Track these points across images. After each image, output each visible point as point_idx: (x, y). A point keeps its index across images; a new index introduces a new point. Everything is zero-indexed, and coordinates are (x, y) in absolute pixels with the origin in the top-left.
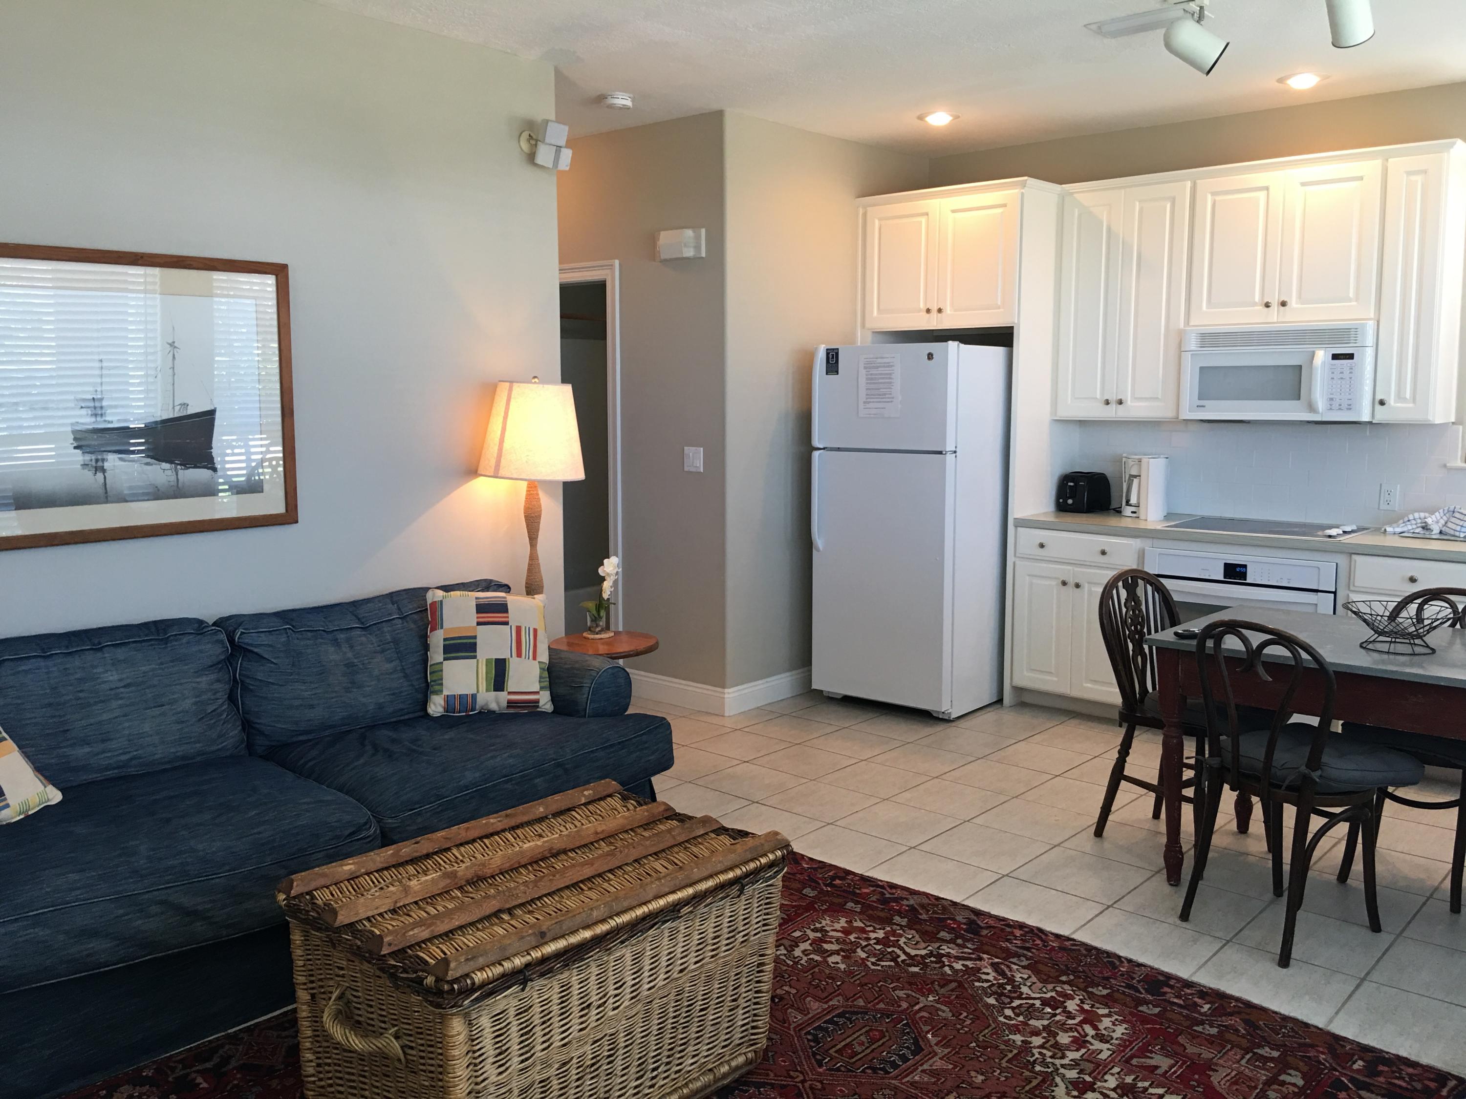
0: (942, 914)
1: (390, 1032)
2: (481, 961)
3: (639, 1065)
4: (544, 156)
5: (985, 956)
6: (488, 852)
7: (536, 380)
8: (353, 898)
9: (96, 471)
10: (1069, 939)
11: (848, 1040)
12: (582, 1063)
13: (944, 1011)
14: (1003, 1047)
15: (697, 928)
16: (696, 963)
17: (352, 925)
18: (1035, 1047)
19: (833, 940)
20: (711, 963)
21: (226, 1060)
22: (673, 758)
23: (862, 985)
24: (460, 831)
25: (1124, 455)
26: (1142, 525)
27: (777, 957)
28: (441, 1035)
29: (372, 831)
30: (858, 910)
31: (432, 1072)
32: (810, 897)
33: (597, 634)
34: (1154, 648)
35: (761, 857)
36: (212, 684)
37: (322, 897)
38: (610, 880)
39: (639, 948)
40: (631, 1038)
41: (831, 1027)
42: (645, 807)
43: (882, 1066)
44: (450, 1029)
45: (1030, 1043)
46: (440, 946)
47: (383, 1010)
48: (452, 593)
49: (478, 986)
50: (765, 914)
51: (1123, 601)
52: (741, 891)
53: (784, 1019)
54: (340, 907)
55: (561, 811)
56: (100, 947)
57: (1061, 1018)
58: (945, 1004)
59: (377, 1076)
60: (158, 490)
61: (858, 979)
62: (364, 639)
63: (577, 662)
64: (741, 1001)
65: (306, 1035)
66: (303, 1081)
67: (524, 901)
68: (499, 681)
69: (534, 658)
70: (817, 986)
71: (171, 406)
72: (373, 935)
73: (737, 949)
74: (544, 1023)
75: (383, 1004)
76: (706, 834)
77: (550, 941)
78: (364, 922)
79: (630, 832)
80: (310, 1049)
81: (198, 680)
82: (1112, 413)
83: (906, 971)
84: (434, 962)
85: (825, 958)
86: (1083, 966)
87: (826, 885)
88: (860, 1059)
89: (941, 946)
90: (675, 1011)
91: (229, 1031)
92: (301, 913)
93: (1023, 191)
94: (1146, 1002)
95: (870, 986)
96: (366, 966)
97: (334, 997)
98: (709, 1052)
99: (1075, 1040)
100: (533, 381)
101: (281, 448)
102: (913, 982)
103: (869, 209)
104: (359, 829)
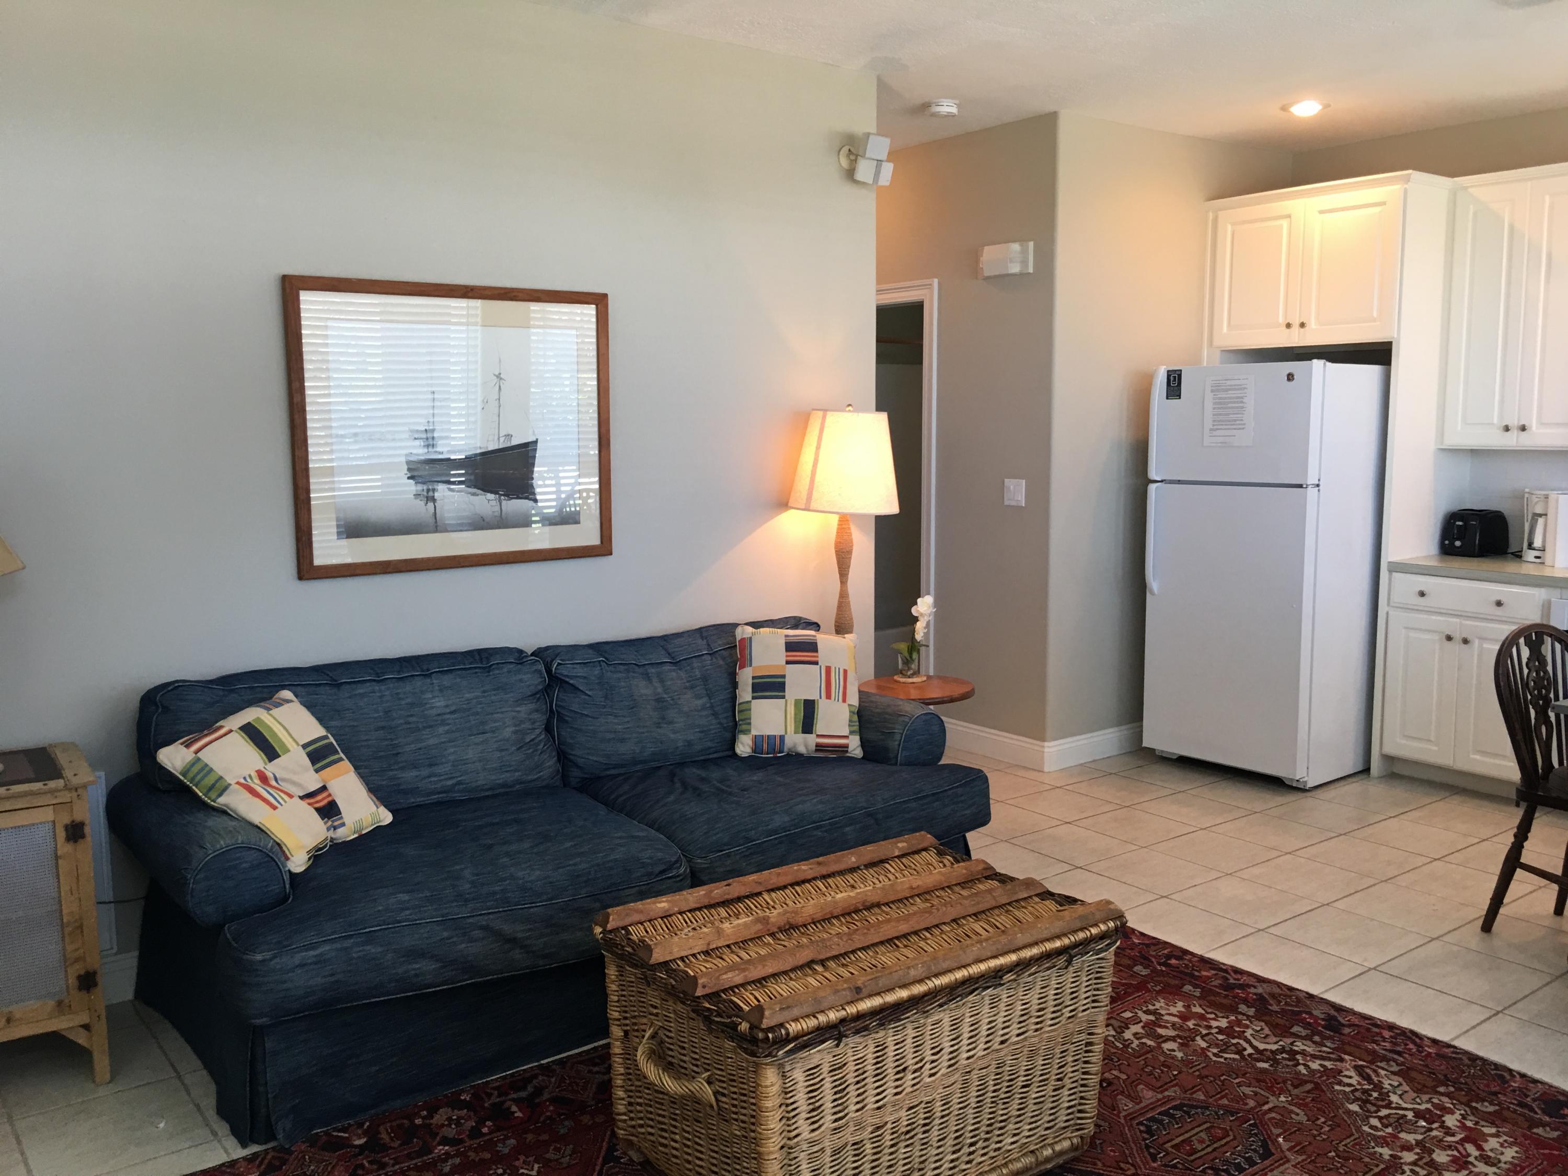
0: (1296, 1006)
1: (703, 1076)
2: (796, 1012)
3: (956, 1138)
4: (864, 171)
5: (1347, 1057)
6: (800, 900)
7: (850, 408)
8: (667, 936)
9: (427, 500)
10: (1449, 1046)
11: (1187, 1135)
12: (897, 1129)
13: (1298, 1115)
14: (1367, 1160)
15: (1021, 998)
16: (1018, 1035)
17: (666, 963)
18: (1406, 1164)
19: (1169, 1025)
20: (1034, 1037)
21: (539, 1091)
22: (990, 814)
23: (1201, 1077)
24: (772, 876)
25: (1527, 490)
26: (1548, 572)
27: (1106, 1038)
28: (754, 1085)
29: (682, 870)
30: (1198, 994)
31: (744, 1122)
32: (1142, 976)
33: (909, 677)
34: (1562, 716)
35: (1091, 926)
36: (530, 714)
37: (637, 933)
38: (926, 939)
39: (958, 1013)
40: (948, 1108)
41: (1166, 1120)
42: (962, 864)
43: (1225, 1167)
44: (762, 1079)
45: (1400, 1158)
46: (753, 992)
47: (696, 1053)
48: (761, 629)
49: (792, 1038)
50: (1095, 990)
51: (1524, 661)
52: (1069, 962)
53: (1113, 1105)
54: (655, 944)
55: (874, 863)
56: (426, 967)
57: (1438, 1133)
58: (1298, 1106)
59: (688, 1120)
60: (484, 520)
61: (1198, 1070)
62: (674, 674)
63: (889, 706)
64: (1067, 1081)
65: (618, 1073)
66: (614, 1119)
67: (837, 953)
68: (807, 725)
69: (844, 701)
70: (1151, 1074)
71: (496, 437)
72: (687, 976)
73: (1063, 1025)
74: (858, 1082)
75: (696, 1047)
76: (1030, 897)
77: (865, 998)
78: (678, 962)
79: (947, 889)
80: (623, 1087)
81: (518, 709)
82: (1512, 441)
83: (1253, 1066)
84: (748, 1009)
85: (1159, 1044)
86: (1465, 1077)
87: (1160, 964)
88: (1200, 1158)
89: (1295, 1042)
90: (995, 1085)
91: (542, 1062)
92: (617, 948)
93: (1406, 186)
94: (1543, 1125)
95: (1212, 1079)
96: (680, 1007)
97: (647, 1035)
98: (1031, 1133)
99: (1455, 1160)
100: (848, 409)
101: (597, 479)
102: (1261, 1078)
103: (1219, 212)
104: (671, 867)
